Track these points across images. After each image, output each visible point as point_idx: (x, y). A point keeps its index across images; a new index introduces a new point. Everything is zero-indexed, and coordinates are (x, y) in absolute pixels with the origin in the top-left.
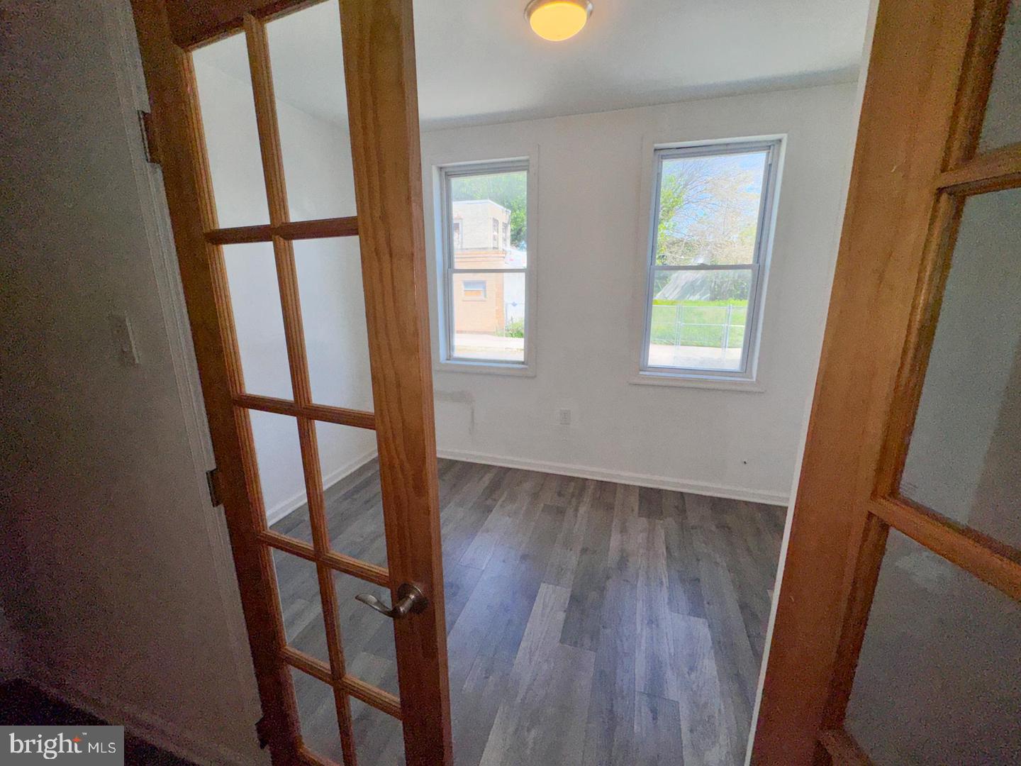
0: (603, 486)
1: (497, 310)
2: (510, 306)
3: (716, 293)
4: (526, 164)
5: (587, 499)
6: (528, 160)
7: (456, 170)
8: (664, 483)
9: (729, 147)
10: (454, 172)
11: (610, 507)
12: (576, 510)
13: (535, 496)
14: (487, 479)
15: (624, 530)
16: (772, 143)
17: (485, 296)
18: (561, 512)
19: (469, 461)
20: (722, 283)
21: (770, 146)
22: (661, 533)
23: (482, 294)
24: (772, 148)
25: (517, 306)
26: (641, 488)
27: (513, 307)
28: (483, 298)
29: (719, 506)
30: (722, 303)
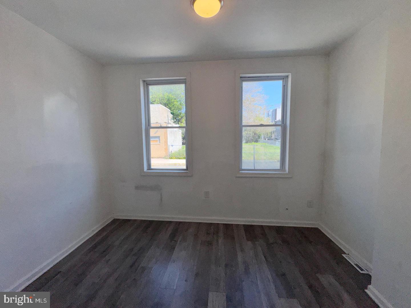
0: (227, 226)
1: (165, 148)
2: (170, 146)
3: (247, 140)
4: (184, 81)
5: (221, 234)
6: (185, 79)
7: (152, 82)
8: (254, 222)
9: (269, 78)
10: (151, 83)
11: (233, 238)
12: (217, 241)
13: (196, 236)
14: (170, 229)
15: (242, 250)
16: (285, 77)
17: (160, 143)
18: (210, 244)
19: (159, 220)
20: (249, 137)
21: (284, 78)
22: (259, 249)
23: (158, 142)
24: (284, 79)
25: (173, 146)
26: (244, 225)
27: (172, 147)
28: (159, 143)
29: (279, 230)
30: (250, 144)
